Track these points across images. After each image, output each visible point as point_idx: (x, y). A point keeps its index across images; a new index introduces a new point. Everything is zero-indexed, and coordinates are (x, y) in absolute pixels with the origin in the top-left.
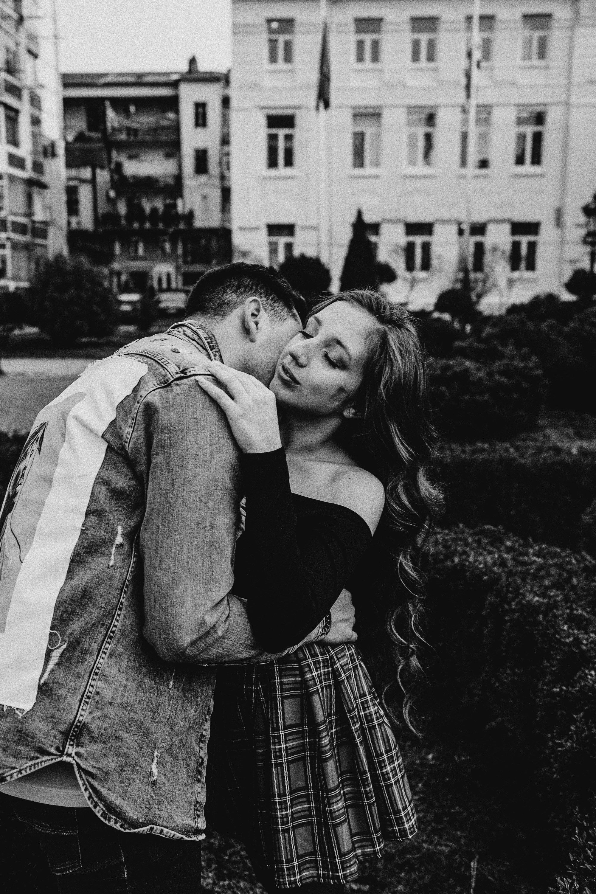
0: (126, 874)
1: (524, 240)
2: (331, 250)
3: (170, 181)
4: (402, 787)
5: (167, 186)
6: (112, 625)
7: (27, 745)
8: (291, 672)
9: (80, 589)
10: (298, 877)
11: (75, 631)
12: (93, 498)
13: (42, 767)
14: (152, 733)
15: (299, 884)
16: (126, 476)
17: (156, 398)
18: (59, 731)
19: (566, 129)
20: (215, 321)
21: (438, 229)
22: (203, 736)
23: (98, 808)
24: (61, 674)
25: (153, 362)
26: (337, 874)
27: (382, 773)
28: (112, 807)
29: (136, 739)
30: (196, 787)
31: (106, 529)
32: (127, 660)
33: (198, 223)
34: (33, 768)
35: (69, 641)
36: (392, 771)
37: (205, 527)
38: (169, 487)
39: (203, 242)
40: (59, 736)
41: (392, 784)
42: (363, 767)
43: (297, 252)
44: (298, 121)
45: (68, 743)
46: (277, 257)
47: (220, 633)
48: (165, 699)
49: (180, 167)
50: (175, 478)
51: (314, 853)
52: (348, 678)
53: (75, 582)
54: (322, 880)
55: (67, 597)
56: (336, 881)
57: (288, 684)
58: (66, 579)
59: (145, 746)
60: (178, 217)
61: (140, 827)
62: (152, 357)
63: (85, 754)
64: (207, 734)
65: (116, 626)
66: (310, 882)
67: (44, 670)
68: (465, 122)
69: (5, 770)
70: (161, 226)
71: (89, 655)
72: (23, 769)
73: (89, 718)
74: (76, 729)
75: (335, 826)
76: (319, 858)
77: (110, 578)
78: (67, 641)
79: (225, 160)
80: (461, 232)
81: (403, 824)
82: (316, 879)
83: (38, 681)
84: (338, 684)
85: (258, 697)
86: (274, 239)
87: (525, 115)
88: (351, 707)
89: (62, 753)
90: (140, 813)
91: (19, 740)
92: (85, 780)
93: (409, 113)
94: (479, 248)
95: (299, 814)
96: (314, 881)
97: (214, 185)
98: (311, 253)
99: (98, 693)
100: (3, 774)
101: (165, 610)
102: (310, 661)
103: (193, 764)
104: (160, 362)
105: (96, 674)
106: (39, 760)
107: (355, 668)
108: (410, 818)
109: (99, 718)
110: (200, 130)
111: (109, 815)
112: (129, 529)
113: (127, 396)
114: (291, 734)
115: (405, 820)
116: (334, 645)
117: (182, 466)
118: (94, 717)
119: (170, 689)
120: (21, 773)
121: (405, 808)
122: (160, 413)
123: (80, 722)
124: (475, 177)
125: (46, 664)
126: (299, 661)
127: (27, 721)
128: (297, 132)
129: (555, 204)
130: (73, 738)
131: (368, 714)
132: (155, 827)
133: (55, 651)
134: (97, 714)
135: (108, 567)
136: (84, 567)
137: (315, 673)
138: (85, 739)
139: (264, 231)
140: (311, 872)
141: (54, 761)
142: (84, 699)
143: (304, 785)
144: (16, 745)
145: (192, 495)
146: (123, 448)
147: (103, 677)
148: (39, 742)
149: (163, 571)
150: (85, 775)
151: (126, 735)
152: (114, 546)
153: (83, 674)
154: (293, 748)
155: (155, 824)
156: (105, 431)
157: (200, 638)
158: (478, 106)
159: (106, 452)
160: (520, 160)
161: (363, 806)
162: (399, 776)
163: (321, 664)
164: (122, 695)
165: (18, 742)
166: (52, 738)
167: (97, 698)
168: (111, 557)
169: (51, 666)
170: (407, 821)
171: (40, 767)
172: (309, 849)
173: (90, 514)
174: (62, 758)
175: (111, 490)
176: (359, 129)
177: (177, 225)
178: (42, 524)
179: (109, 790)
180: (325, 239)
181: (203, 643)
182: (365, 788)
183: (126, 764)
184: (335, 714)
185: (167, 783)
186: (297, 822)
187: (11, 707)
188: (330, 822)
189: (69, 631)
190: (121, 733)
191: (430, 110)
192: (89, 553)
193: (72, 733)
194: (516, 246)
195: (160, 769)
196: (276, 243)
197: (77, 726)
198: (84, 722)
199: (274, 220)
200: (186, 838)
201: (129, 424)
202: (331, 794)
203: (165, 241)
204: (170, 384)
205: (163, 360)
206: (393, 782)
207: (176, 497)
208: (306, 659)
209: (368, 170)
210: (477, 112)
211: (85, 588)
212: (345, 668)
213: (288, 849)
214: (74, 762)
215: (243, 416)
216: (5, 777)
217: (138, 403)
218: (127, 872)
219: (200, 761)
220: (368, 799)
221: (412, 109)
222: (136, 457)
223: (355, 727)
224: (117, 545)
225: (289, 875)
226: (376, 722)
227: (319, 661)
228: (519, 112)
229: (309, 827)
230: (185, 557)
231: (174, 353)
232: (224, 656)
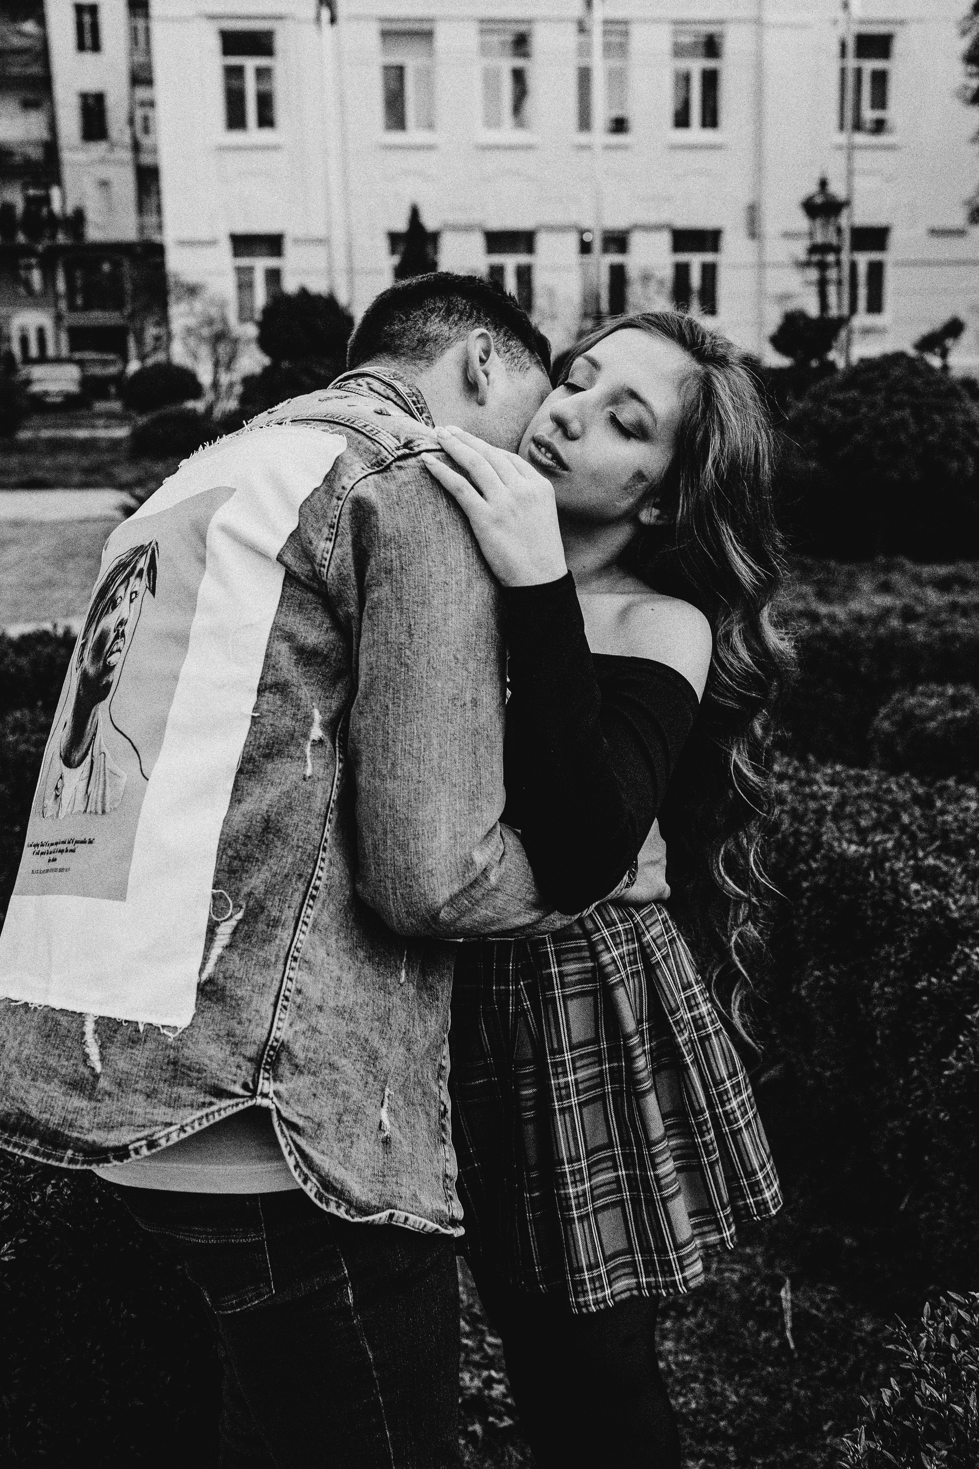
0: (351, 1297)
1: (696, 260)
2: (351, 278)
3: (36, 153)
4: (756, 1132)
5: (28, 162)
6: (315, 877)
7: (190, 1085)
8: (576, 954)
9: (259, 817)
10: (608, 1292)
11: (255, 888)
12: (269, 663)
13: (221, 1118)
14: (381, 1058)
15: (611, 1303)
16: (320, 626)
17: (370, 490)
18: (244, 1057)
19: (759, 67)
20: (416, 369)
21: (543, 242)
22: (442, 1067)
23: (309, 1184)
24: (235, 963)
25: (351, 431)
26: (673, 1278)
27: (725, 1112)
28: (329, 1181)
29: (358, 1067)
30: (442, 1151)
31: (294, 715)
32: (335, 937)
33: (94, 234)
34: (204, 1120)
35: (247, 907)
36: (739, 1108)
37: (465, 704)
38: (403, 638)
39: (106, 267)
40: (247, 1066)
41: (741, 1129)
42: (699, 1103)
43: (290, 285)
44: (279, 43)
45: (261, 1076)
46: (252, 296)
47: (493, 879)
48: (396, 1000)
49: (52, 126)
50: (412, 623)
51: (630, 1251)
52: (665, 958)
53: (248, 806)
54: (646, 1293)
55: (237, 832)
56: (671, 1291)
57: (571, 975)
58: (231, 803)
59: (371, 1079)
60: (54, 222)
61: (373, 1214)
62: (348, 423)
63: (285, 1095)
64: (447, 1063)
65: (319, 878)
66: (627, 1299)
67: (205, 959)
68: (584, 50)
69: (154, 1129)
70: (21, 238)
71: (280, 928)
72: (187, 1125)
73: (290, 1033)
74: (272, 1053)
75: (665, 1200)
76: (639, 1257)
77: (308, 798)
78: (244, 906)
79: (139, 113)
80: (585, 248)
81: (761, 1192)
82: (635, 1292)
83: (197, 977)
84: (651, 969)
85: (518, 1002)
86: (245, 262)
87: (687, 39)
88: (673, 1005)
89: (254, 1094)
90: (372, 1191)
91: (174, 1077)
92: (289, 1138)
93: (482, 32)
94: (618, 275)
95: (603, 1189)
96: (632, 1296)
97: (121, 163)
98: (318, 286)
99: (299, 992)
100: (152, 1136)
101: (403, 847)
102: (606, 933)
103: (434, 1113)
104: (363, 430)
105: (295, 959)
106: (214, 1108)
107: (672, 941)
108: (771, 1182)
109: (304, 1033)
110: (89, 57)
111: (326, 1195)
112: (331, 715)
113: (316, 489)
114: (582, 1057)
115: (764, 1185)
116: (639, 905)
117: (424, 603)
118: (296, 1032)
119: (401, 985)
120: (185, 1131)
121: (763, 1167)
122: (380, 514)
123: (277, 1040)
124: (608, 147)
125: (208, 947)
126: (587, 935)
127: (185, 1045)
128: (278, 64)
129: (745, 198)
130: (268, 1067)
131: (698, 1017)
132: (397, 1212)
133: (223, 924)
134: (300, 1026)
135: (304, 779)
136: (260, 781)
137: (615, 953)
138: (285, 1068)
139: (226, 246)
140: (627, 1282)
141: (241, 1107)
142: (280, 1002)
143: (606, 1141)
144: (169, 1086)
145: (443, 649)
146: (315, 576)
147: (306, 965)
148: (213, 1078)
149: (397, 782)
150: (288, 1129)
151: (344, 1061)
152: (309, 743)
153: (273, 960)
154: (586, 1081)
155: (395, 1207)
156: (282, 549)
157: (463, 891)
158: (606, 22)
159: (284, 585)
160: (682, 120)
161: (700, 1168)
162: (751, 1114)
163: (623, 938)
164: (336, 993)
165: (173, 1081)
166: (234, 1070)
167: (299, 1000)
168: (306, 761)
169: (217, 950)
170: (768, 1187)
171: (218, 1118)
172: (622, 1245)
173: (264, 691)
174: (254, 1101)
175: (297, 649)
176: (395, 59)
177: (53, 236)
178: (177, 712)
179: (323, 1153)
180: (340, 262)
181: (467, 899)
182: (702, 1136)
183: (346, 1110)
184: (648, 1021)
185: (405, 1142)
186: (600, 1203)
187: (151, 1024)
188: (657, 1196)
189: (246, 890)
190: (336, 1058)
191: (523, 28)
192: (268, 756)
193: (266, 1060)
194: (682, 271)
195: (392, 1119)
196: (250, 270)
197: (273, 1048)
198: (283, 1042)
199: (244, 227)
200: (443, 1230)
201: (325, 536)
202: (656, 1149)
203: (29, 268)
204: (388, 467)
205: (368, 428)
206: (742, 1125)
207: (417, 653)
208: (598, 930)
209: (414, 135)
210: (605, 33)
211: (268, 816)
212: (659, 941)
213: (590, 1246)
214: (273, 1107)
215: (498, 521)
216: (156, 1140)
217: (339, 499)
218: (354, 1293)
219: (442, 1108)
220: (709, 1154)
221: (487, 25)
222: (340, 591)
223: (683, 1038)
224: (314, 741)
225: (594, 1290)
226: (710, 1028)
227: (618, 933)
228: (676, 33)
229: (619, 1209)
230: (436, 756)
231: (380, 416)
232: (492, 922)
